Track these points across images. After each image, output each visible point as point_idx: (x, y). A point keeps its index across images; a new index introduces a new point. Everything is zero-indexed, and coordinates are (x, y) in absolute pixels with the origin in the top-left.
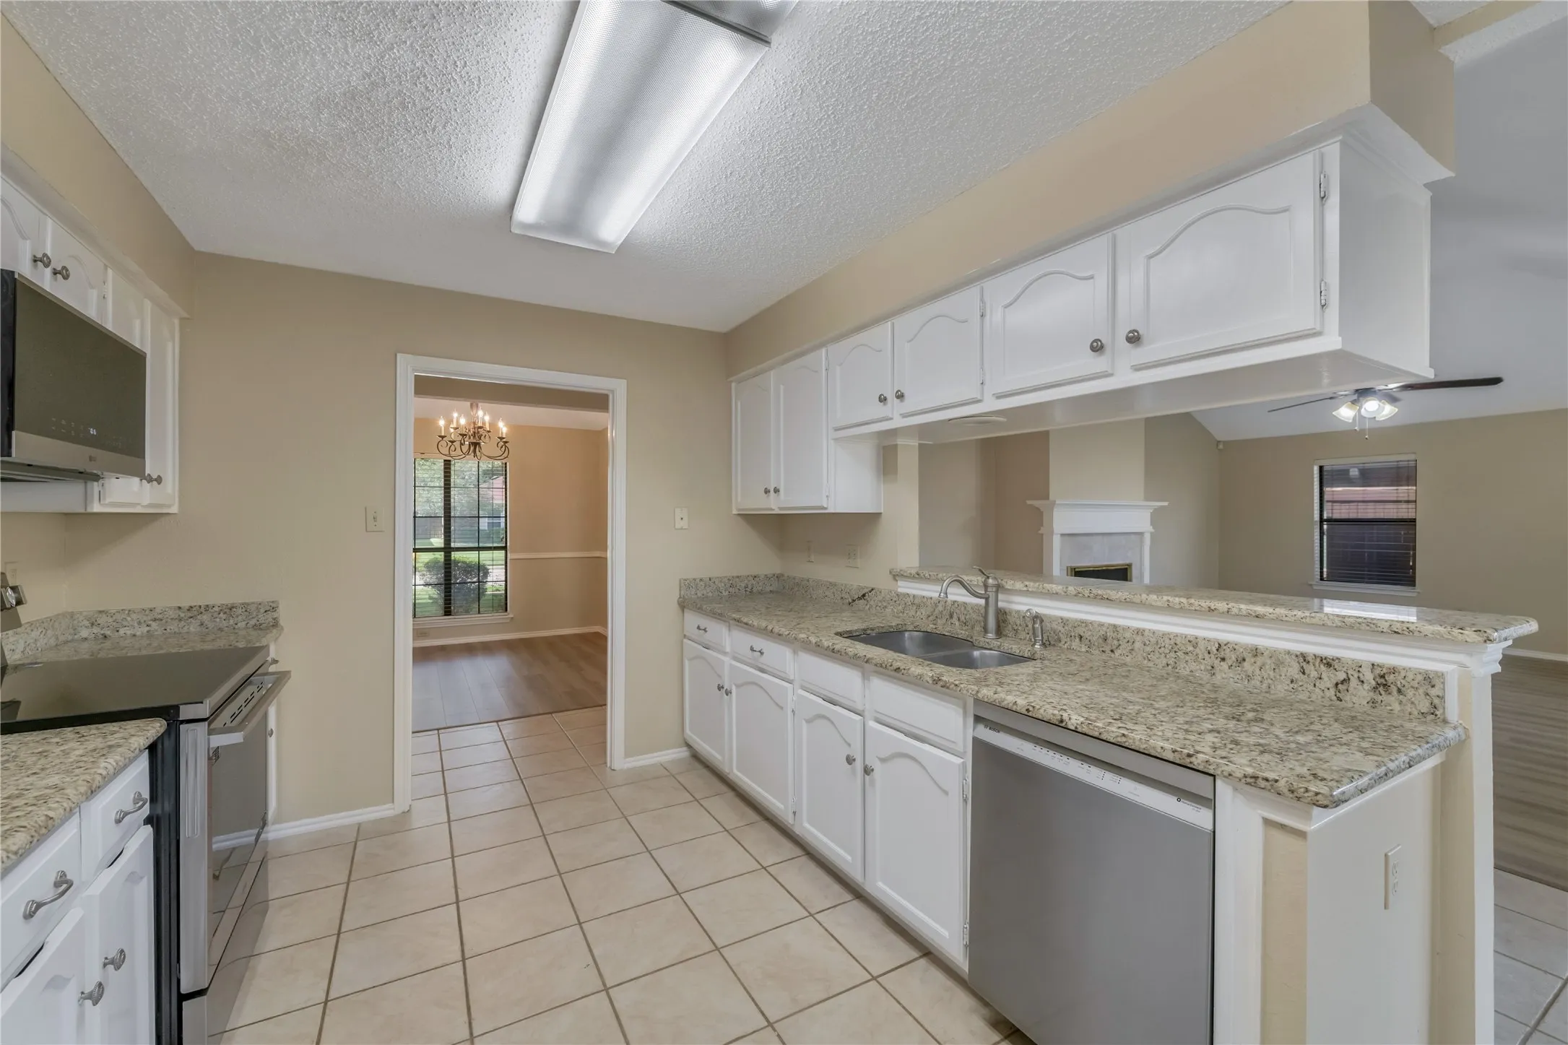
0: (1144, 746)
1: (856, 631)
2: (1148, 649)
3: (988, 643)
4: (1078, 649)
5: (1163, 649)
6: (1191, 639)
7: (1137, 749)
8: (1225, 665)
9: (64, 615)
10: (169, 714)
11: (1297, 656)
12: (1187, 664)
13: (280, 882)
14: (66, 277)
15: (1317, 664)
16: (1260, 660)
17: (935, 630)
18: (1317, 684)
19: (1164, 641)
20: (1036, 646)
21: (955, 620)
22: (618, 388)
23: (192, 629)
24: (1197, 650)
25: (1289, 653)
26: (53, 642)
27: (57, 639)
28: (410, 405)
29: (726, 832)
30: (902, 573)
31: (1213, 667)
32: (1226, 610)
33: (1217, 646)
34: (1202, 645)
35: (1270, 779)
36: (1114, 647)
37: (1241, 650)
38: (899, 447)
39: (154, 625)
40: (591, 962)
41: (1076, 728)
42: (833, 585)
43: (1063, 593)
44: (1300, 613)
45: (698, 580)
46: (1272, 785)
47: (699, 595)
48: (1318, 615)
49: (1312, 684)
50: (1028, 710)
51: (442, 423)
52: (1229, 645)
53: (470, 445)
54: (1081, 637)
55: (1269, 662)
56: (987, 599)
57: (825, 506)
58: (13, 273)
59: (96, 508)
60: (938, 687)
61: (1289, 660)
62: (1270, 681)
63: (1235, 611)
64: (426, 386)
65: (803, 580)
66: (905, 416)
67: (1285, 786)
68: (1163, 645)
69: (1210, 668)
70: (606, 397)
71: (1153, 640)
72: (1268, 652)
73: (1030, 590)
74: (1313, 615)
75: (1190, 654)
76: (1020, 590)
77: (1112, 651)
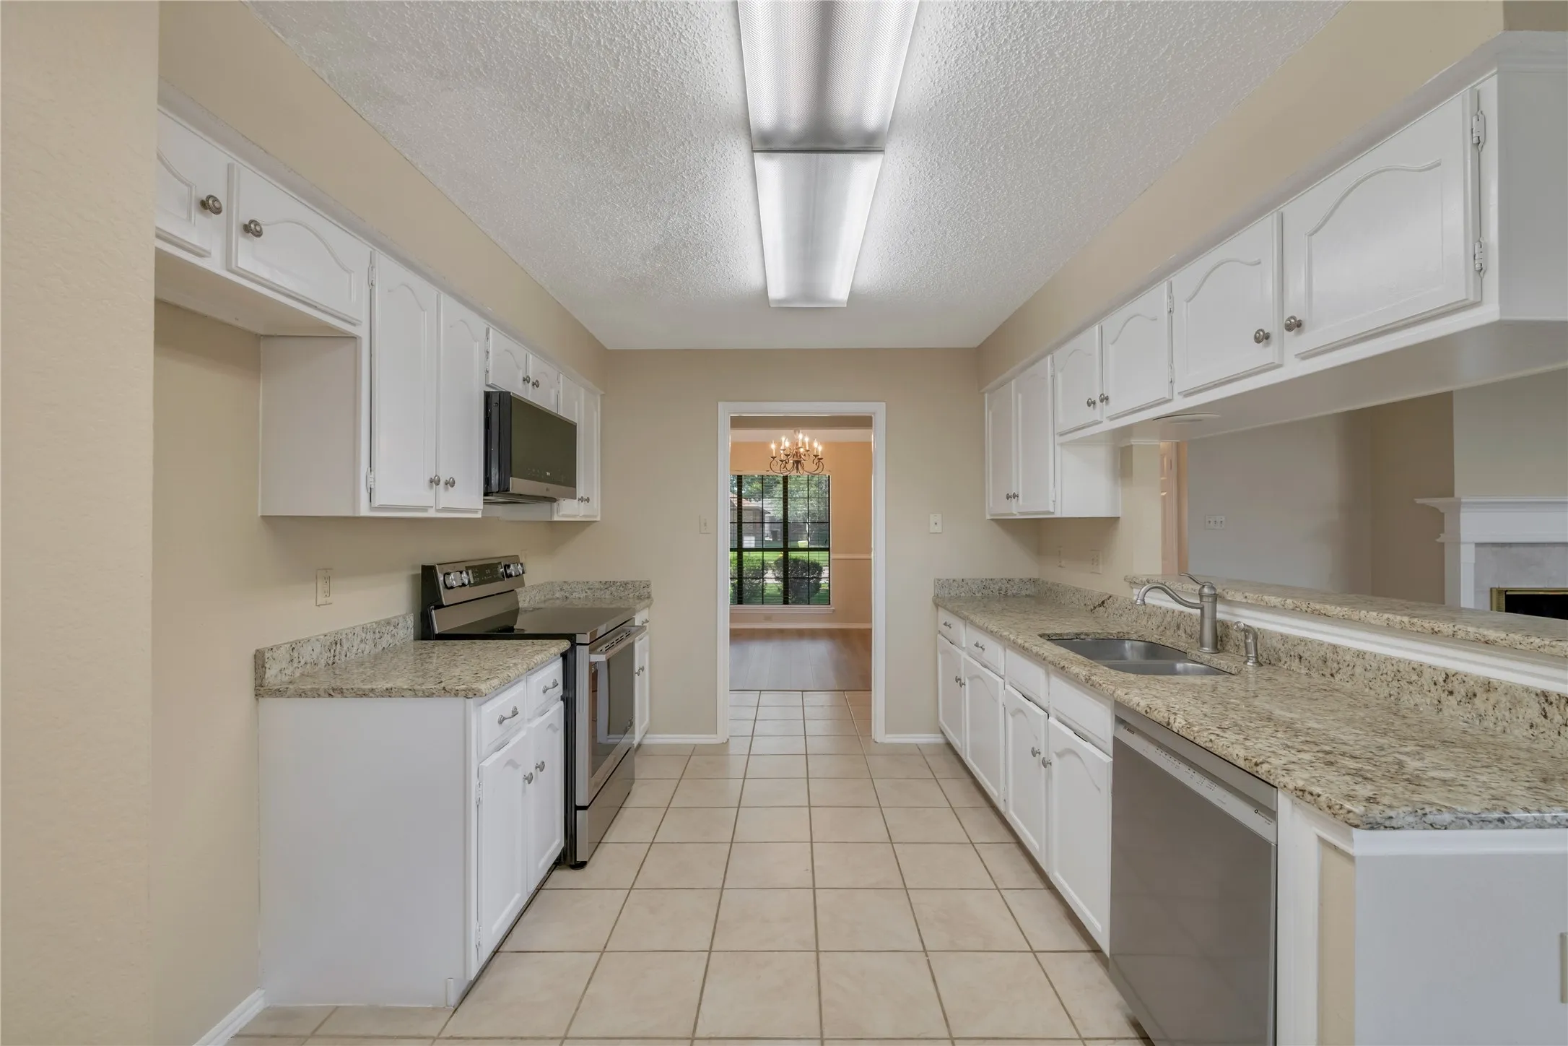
0: (1224, 753)
1: (1067, 634)
2: (1370, 675)
3: (1199, 656)
4: (1298, 671)
5: (1385, 676)
6: (1416, 666)
7: (1219, 755)
8: (1452, 701)
9: (549, 583)
10: (571, 637)
11: (1537, 695)
12: (1411, 696)
13: (643, 769)
14: (538, 386)
15: (1562, 707)
16: (1493, 697)
17: (1159, 641)
18: (1561, 732)
19: (1386, 667)
20: (1248, 664)
21: (1181, 632)
22: (878, 410)
23: (607, 597)
24: (1422, 679)
25: (1527, 690)
26: (543, 598)
27: (545, 596)
28: (728, 437)
29: (950, 809)
30: (1134, 580)
31: (1440, 702)
32: (1451, 633)
33: (1444, 676)
34: (1427, 674)
35: (1314, 793)
36: (1334, 671)
37: (1472, 683)
38: (1134, 447)
39: (589, 591)
40: (810, 868)
41: (1178, 731)
42: (1078, 590)
43: (1281, 607)
44: (1538, 641)
45: (951, 581)
46: (1315, 800)
47: (952, 594)
48: (1560, 644)
49: (1556, 732)
50: (1146, 711)
51: (773, 446)
52: (1457, 676)
53: (794, 464)
54: (1301, 658)
55: (1504, 699)
56: (1202, 609)
57: (1052, 510)
58: (510, 393)
59: (556, 518)
60: (1088, 685)
61: (1528, 699)
62: (1505, 724)
63: (1461, 634)
64: (737, 423)
65: (1053, 584)
66: (1112, 418)
67: (1325, 802)
68: (1385, 672)
69: (1436, 702)
70: (871, 418)
71: (1375, 665)
72: (1503, 687)
73: (1249, 601)
74: (1554, 643)
75: (1414, 684)
76: (1241, 602)
77: (1332, 675)
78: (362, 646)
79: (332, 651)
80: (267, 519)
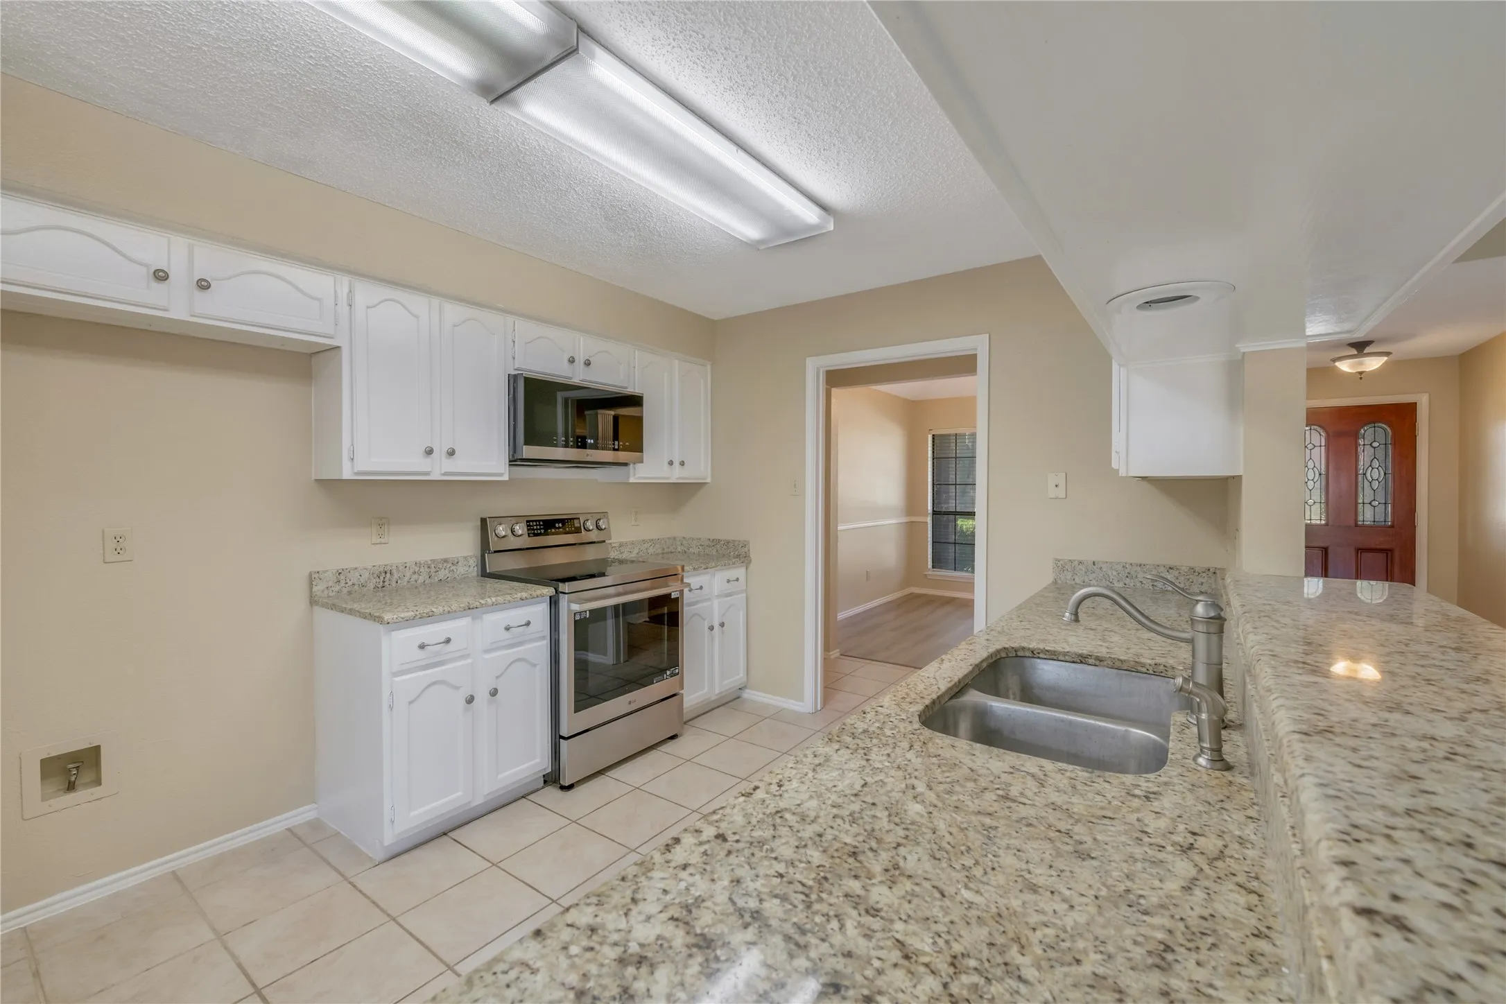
9: (669, 538)
14: (590, 366)
22: (980, 346)
23: (714, 553)
26: (660, 551)
27: (663, 549)
39: (700, 548)
45: (1076, 563)
59: (632, 480)
70: (973, 357)
78: (416, 576)
79: (382, 578)
80: (319, 481)
